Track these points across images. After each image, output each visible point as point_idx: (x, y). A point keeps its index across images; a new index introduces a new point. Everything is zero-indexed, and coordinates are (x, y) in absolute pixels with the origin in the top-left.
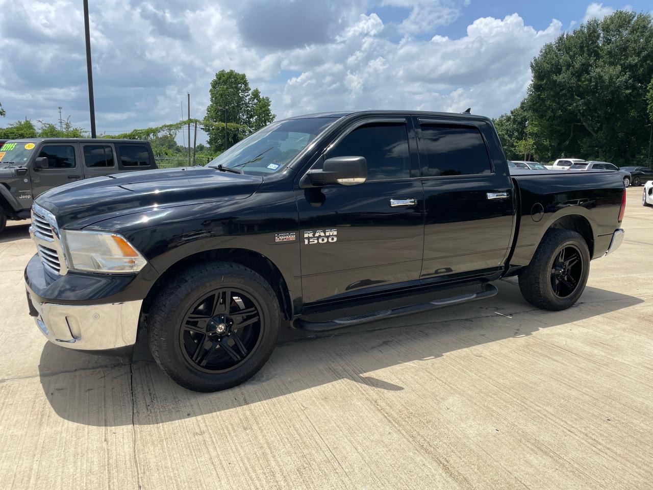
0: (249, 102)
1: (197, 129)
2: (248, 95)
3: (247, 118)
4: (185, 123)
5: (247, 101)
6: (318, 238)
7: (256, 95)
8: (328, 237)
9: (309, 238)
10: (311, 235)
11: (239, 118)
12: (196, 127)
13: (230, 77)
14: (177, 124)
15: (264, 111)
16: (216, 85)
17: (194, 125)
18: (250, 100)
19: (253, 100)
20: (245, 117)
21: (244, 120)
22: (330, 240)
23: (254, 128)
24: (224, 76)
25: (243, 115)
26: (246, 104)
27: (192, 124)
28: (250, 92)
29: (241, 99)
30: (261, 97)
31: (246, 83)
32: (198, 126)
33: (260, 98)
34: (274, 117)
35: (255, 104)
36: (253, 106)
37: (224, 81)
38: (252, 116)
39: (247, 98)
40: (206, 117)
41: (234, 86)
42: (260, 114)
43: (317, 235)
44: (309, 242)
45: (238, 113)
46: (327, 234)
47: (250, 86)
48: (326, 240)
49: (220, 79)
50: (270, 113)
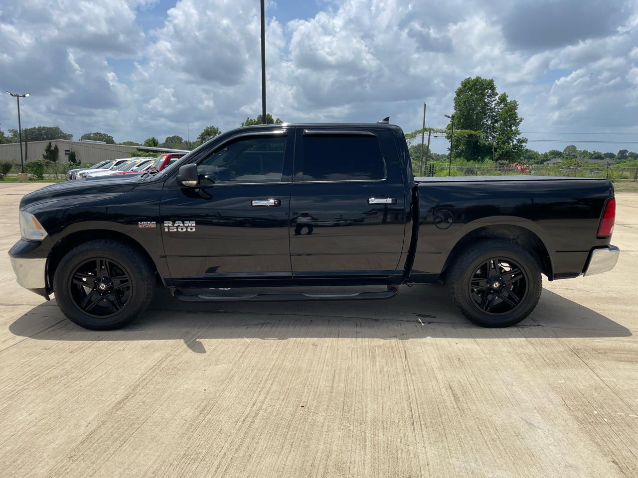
0: (495, 107)
1: (431, 137)
2: (494, 100)
3: (492, 123)
4: (419, 132)
5: (493, 106)
6: (177, 227)
7: (503, 99)
8: (187, 227)
9: (168, 227)
10: (170, 225)
11: (483, 123)
12: (430, 135)
13: (475, 84)
14: (412, 134)
15: (510, 115)
16: (460, 93)
17: (428, 133)
18: (496, 104)
19: (499, 105)
20: (490, 122)
21: (488, 125)
22: (189, 230)
23: (498, 133)
24: (469, 84)
25: (487, 121)
26: (491, 109)
27: (426, 133)
28: (497, 97)
29: (486, 104)
30: (509, 101)
31: (493, 88)
32: (431, 134)
33: (507, 103)
34: (521, 121)
35: (501, 109)
36: (499, 111)
37: (468, 89)
38: (496, 121)
39: (493, 103)
40: (449, 124)
41: (480, 92)
42: (505, 118)
43: (176, 225)
44: (169, 230)
45: (482, 119)
46: (186, 225)
47: (497, 91)
48: (185, 230)
49: (465, 86)
50: (517, 117)
